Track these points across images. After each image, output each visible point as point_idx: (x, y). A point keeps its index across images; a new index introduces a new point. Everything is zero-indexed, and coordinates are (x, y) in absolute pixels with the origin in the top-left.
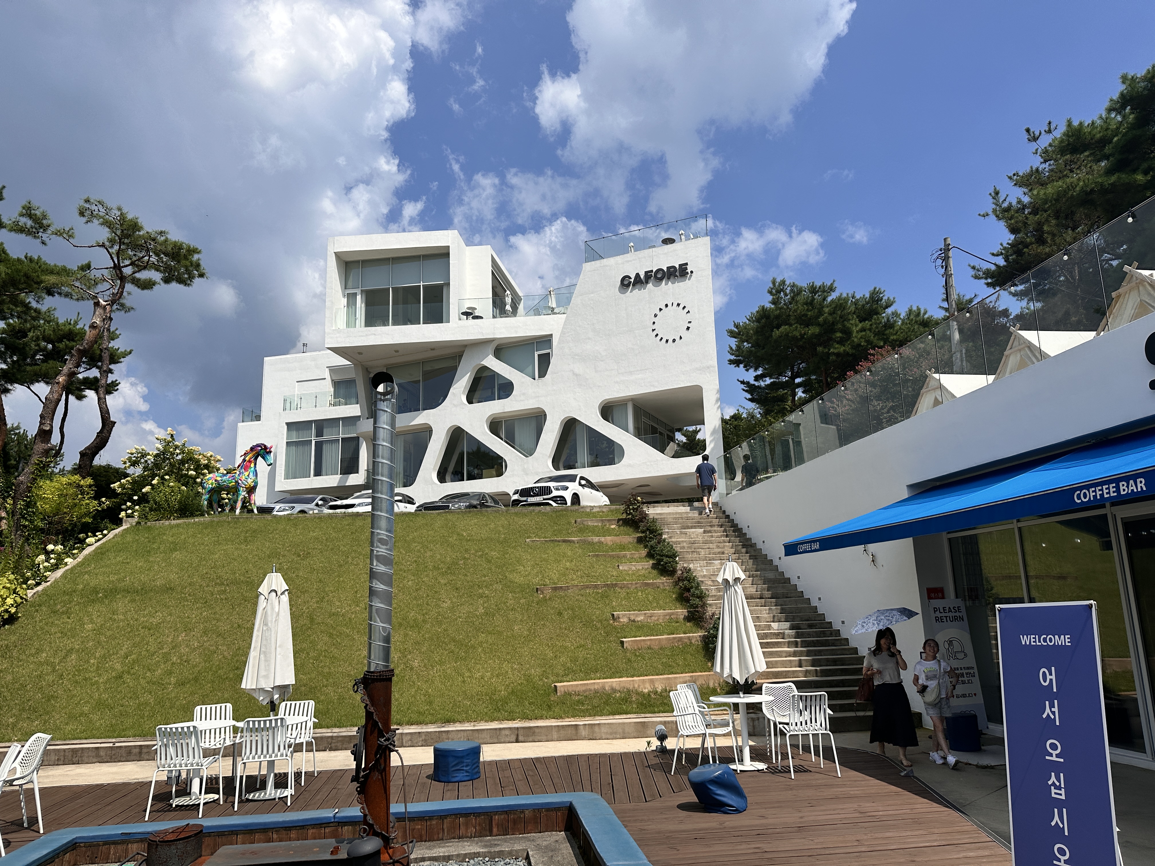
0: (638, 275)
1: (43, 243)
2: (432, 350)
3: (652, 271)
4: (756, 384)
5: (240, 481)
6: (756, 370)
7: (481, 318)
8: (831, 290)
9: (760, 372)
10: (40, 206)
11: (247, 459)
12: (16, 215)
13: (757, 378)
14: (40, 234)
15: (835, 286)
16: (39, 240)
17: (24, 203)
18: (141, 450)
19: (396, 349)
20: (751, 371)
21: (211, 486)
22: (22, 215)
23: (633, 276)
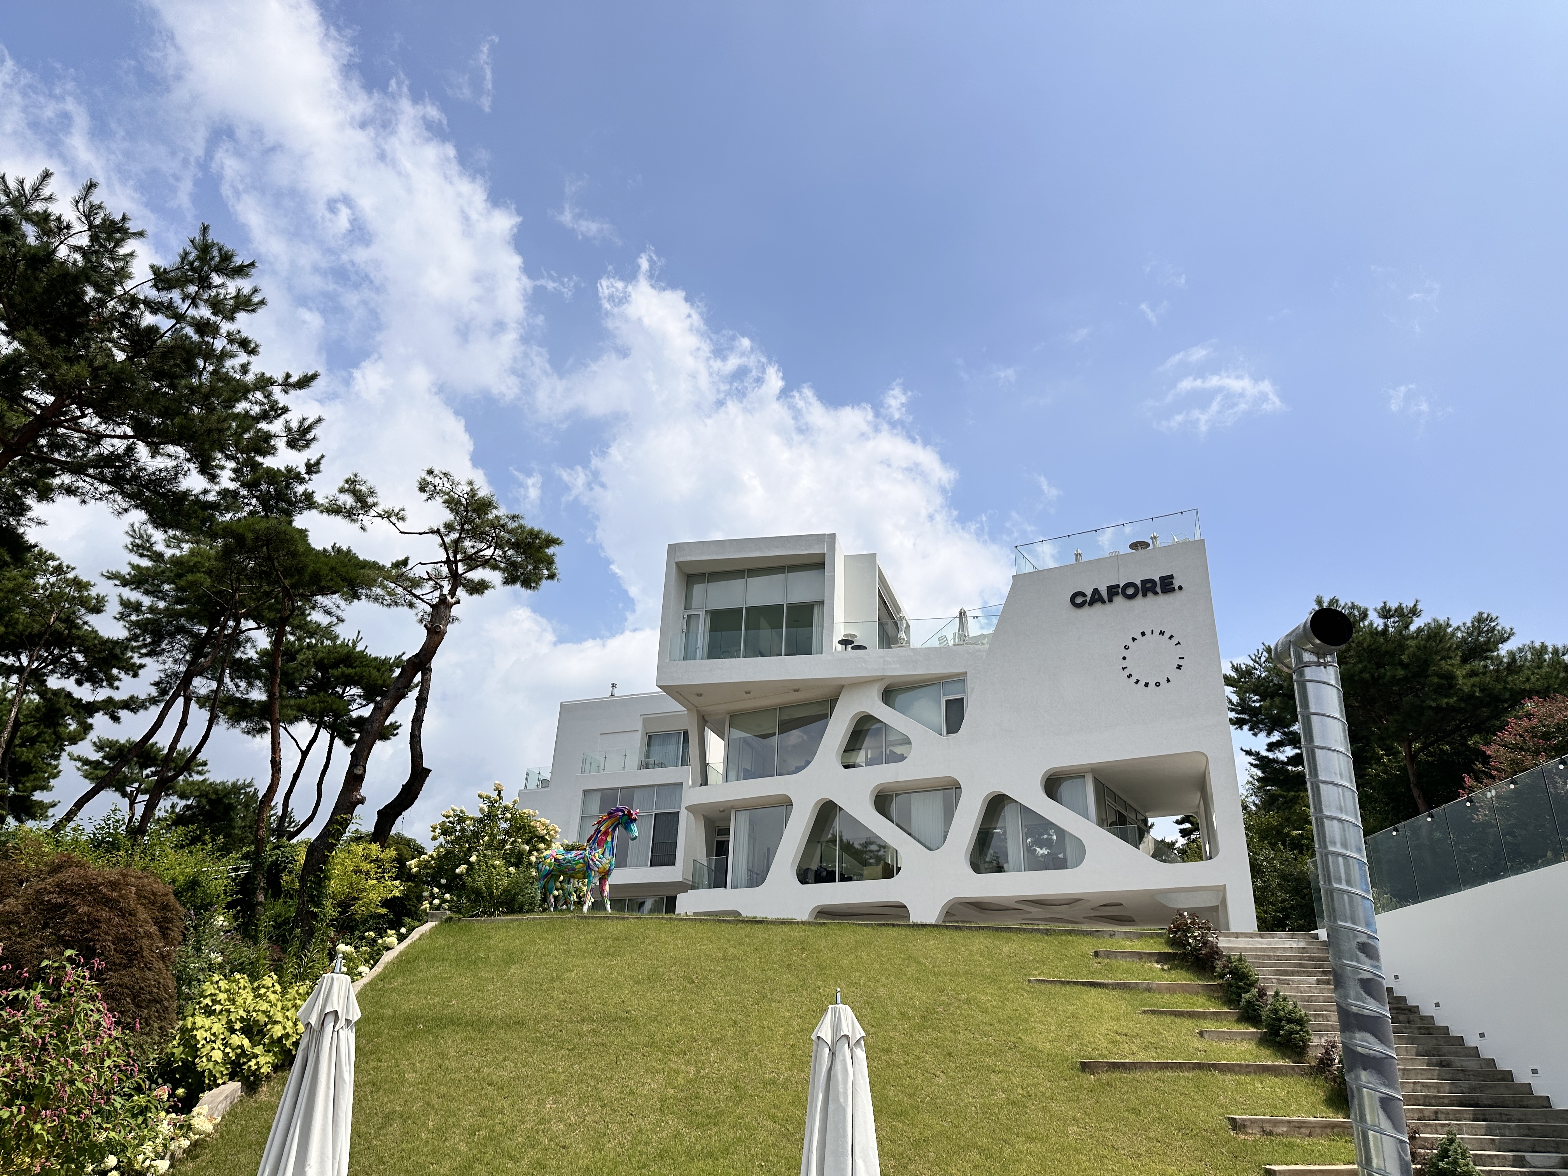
0: (1096, 591)
1: (362, 528)
2: (795, 691)
3: (1118, 586)
4: (1271, 755)
5: (591, 862)
6: (1269, 734)
7: (865, 648)
8: (1414, 614)
9: (1276, 737)
10: (369, 479)
11: (603, 829)
12: (335, 491)
13: (1271, 747)
14: (361, 516)
15: (1419, 607)
16: (358, 525)
17: (349, 475)
18: (458, 812)
19: (747, 689)
20: (1262, 735)
21: (548, 868)
22: (342, 491)
23: (1089, 593)
